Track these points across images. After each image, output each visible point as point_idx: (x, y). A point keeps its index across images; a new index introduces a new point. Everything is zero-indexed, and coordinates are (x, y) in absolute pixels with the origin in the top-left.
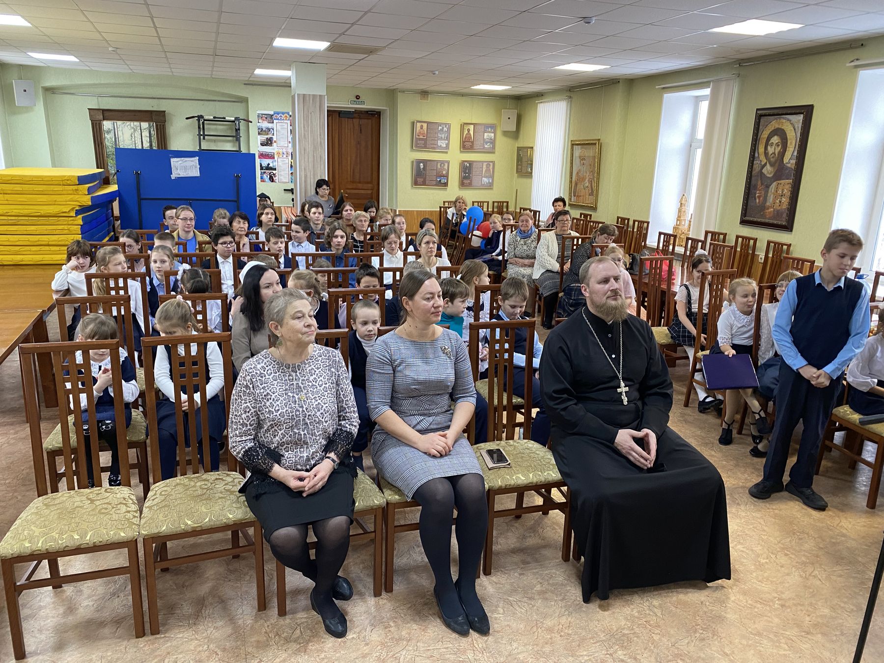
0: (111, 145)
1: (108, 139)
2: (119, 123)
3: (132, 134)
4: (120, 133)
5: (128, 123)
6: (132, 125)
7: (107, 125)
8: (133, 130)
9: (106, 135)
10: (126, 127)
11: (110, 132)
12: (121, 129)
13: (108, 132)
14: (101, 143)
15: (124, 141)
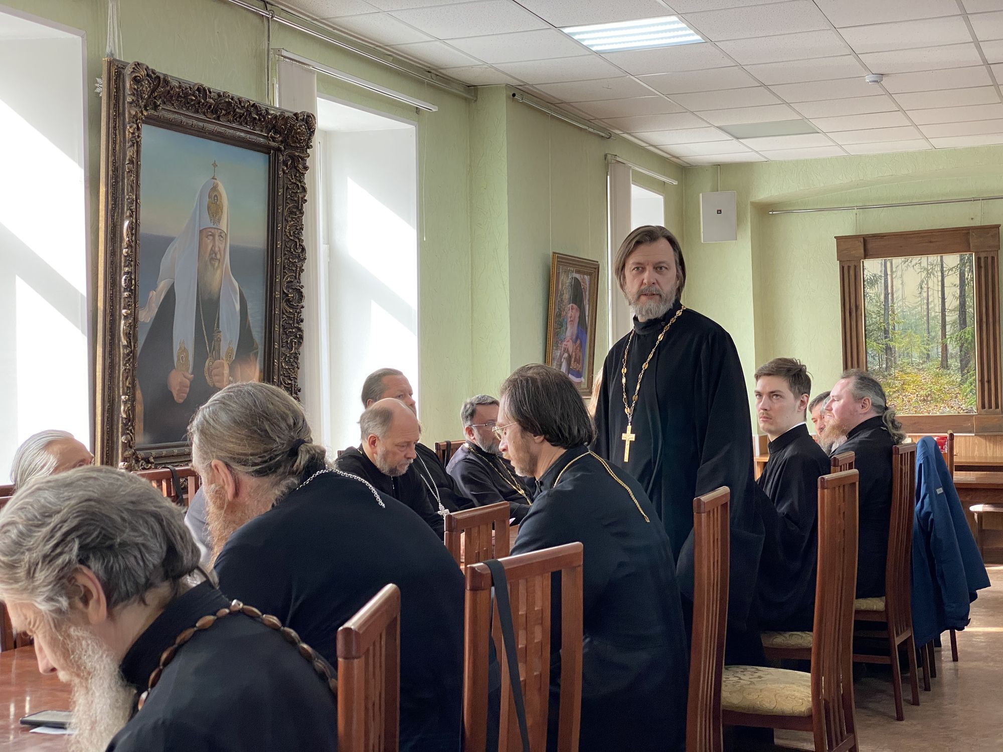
0: (876, 309)
1: (872, 296)
2: (897, 261)
3: (923, 281)
4: (897, 283)
5: (916, 259)
6: (924, 264)
7: (872, 267)
8: (924, 274)
9: (868, 290)
10: (911, 269)
11: (876, 281)
12: (899, 273)
13: (873, 282)
14: (857, 307)
15: (903, 299)
